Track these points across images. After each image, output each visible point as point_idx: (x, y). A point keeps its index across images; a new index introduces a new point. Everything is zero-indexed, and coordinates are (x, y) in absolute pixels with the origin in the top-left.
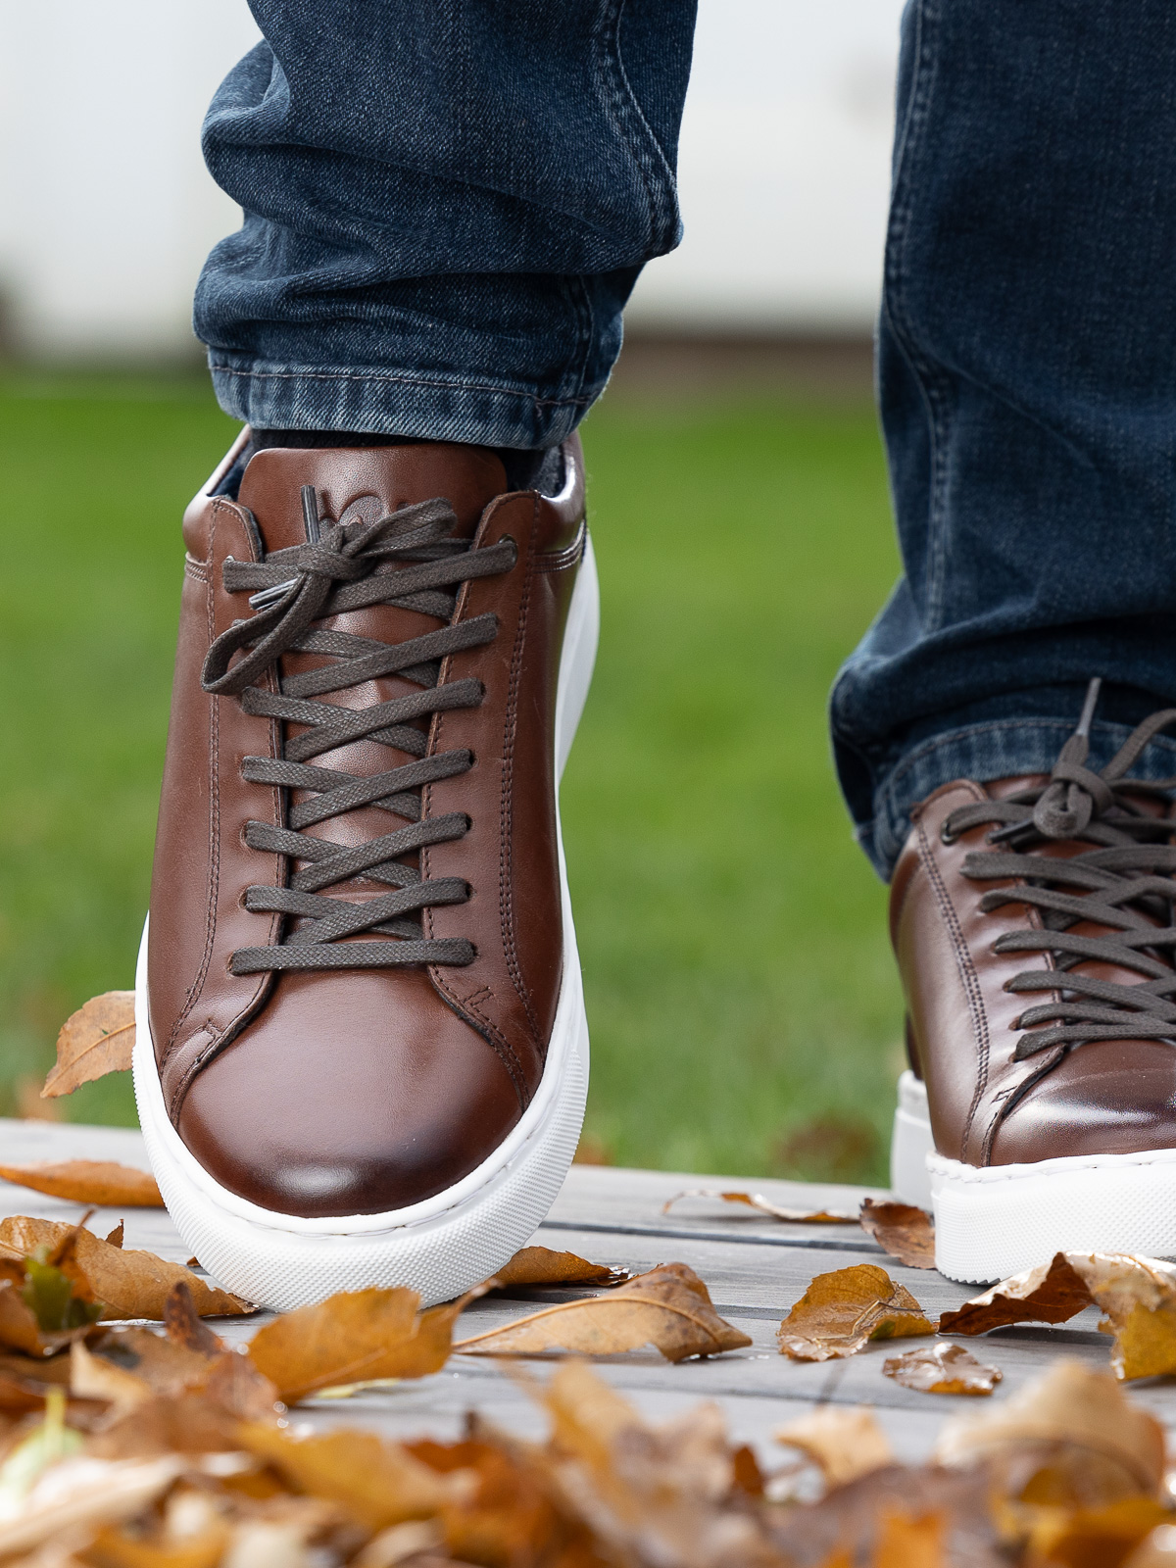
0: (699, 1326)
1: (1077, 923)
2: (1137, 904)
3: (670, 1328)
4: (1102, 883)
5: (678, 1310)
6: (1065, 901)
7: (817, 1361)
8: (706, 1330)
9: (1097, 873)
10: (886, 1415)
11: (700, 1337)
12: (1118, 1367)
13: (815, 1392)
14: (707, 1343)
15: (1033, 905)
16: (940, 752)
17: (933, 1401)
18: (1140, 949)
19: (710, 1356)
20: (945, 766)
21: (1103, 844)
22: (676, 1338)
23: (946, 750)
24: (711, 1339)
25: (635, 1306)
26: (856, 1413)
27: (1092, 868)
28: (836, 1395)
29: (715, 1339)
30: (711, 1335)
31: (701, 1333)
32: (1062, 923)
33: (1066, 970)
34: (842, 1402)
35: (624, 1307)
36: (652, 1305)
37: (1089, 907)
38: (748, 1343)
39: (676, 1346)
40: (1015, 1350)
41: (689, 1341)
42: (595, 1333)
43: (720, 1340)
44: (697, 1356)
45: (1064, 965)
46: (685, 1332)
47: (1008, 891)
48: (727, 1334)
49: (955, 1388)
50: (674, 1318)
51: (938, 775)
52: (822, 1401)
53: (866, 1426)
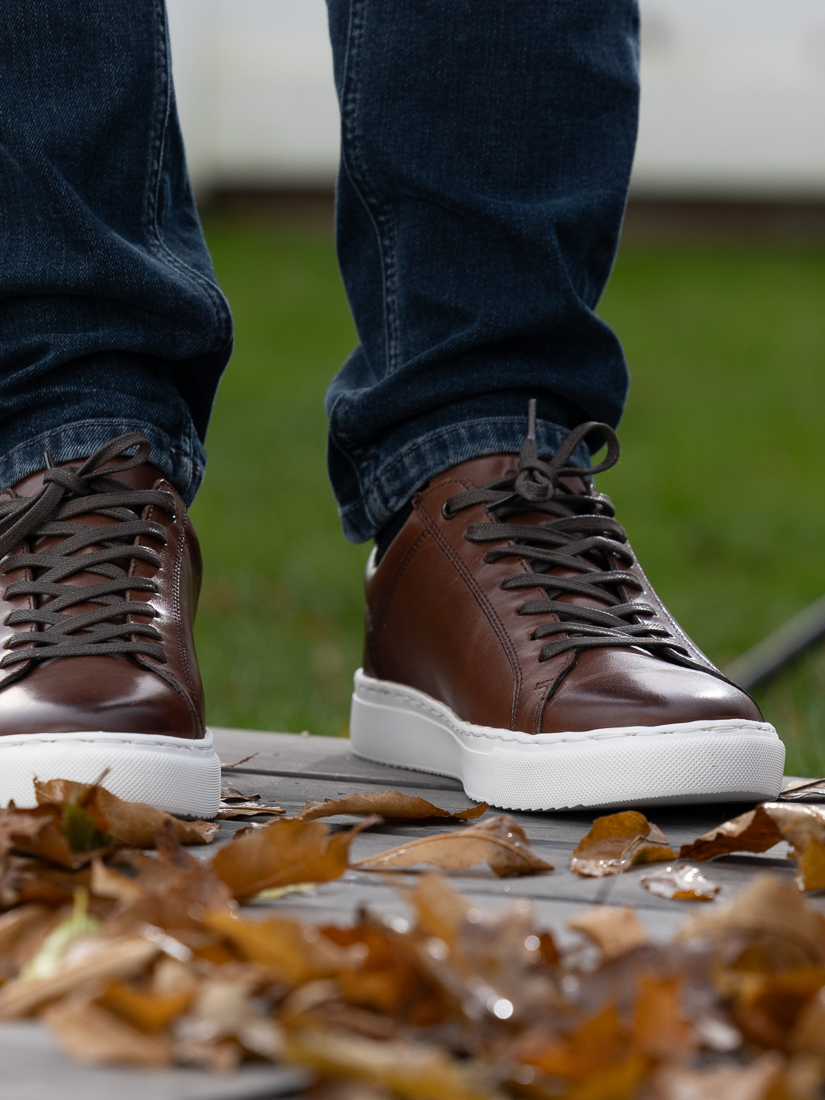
0: (518, 855)
1: (555, 568)
2: (586, 555)
3: (498, 854)
4: (563, 541)
6: (544, 554)
7: (596, 877)
8: (523, 859)
9: (560, 534)
10: (643, 914)
11: (519, 862)
12: (800, 882)
13: (592, 897)
15: (524, 557)
16: (423, 449)
17: (674, 904)
18: (596, 584)
20: (428, 457)
21: (559, 516)
22: (503, 861)
23: (428, 446)
25: (476, 840)
26: (619, 912)
27: (556, 531)
28: (609, 899)
30: (526, 862)
31: (520, 859)
32: (543, 568)
33: (554, 599)
34: (613, 904)
35: (468, 840)
37: (560, 556)
38: (551, 868)
39: (503, 866)
40: (730, 870)
41: (511, 864)
42: (447, 855)
43: (532, 865)
45: (553, 596)
46: (509, 858)
47: (504, 547)
48: (538, 861)
49: (690, 896)
50: (501, 849)
51: (425, 464)
52: (597, 903)
53: (628, 919)
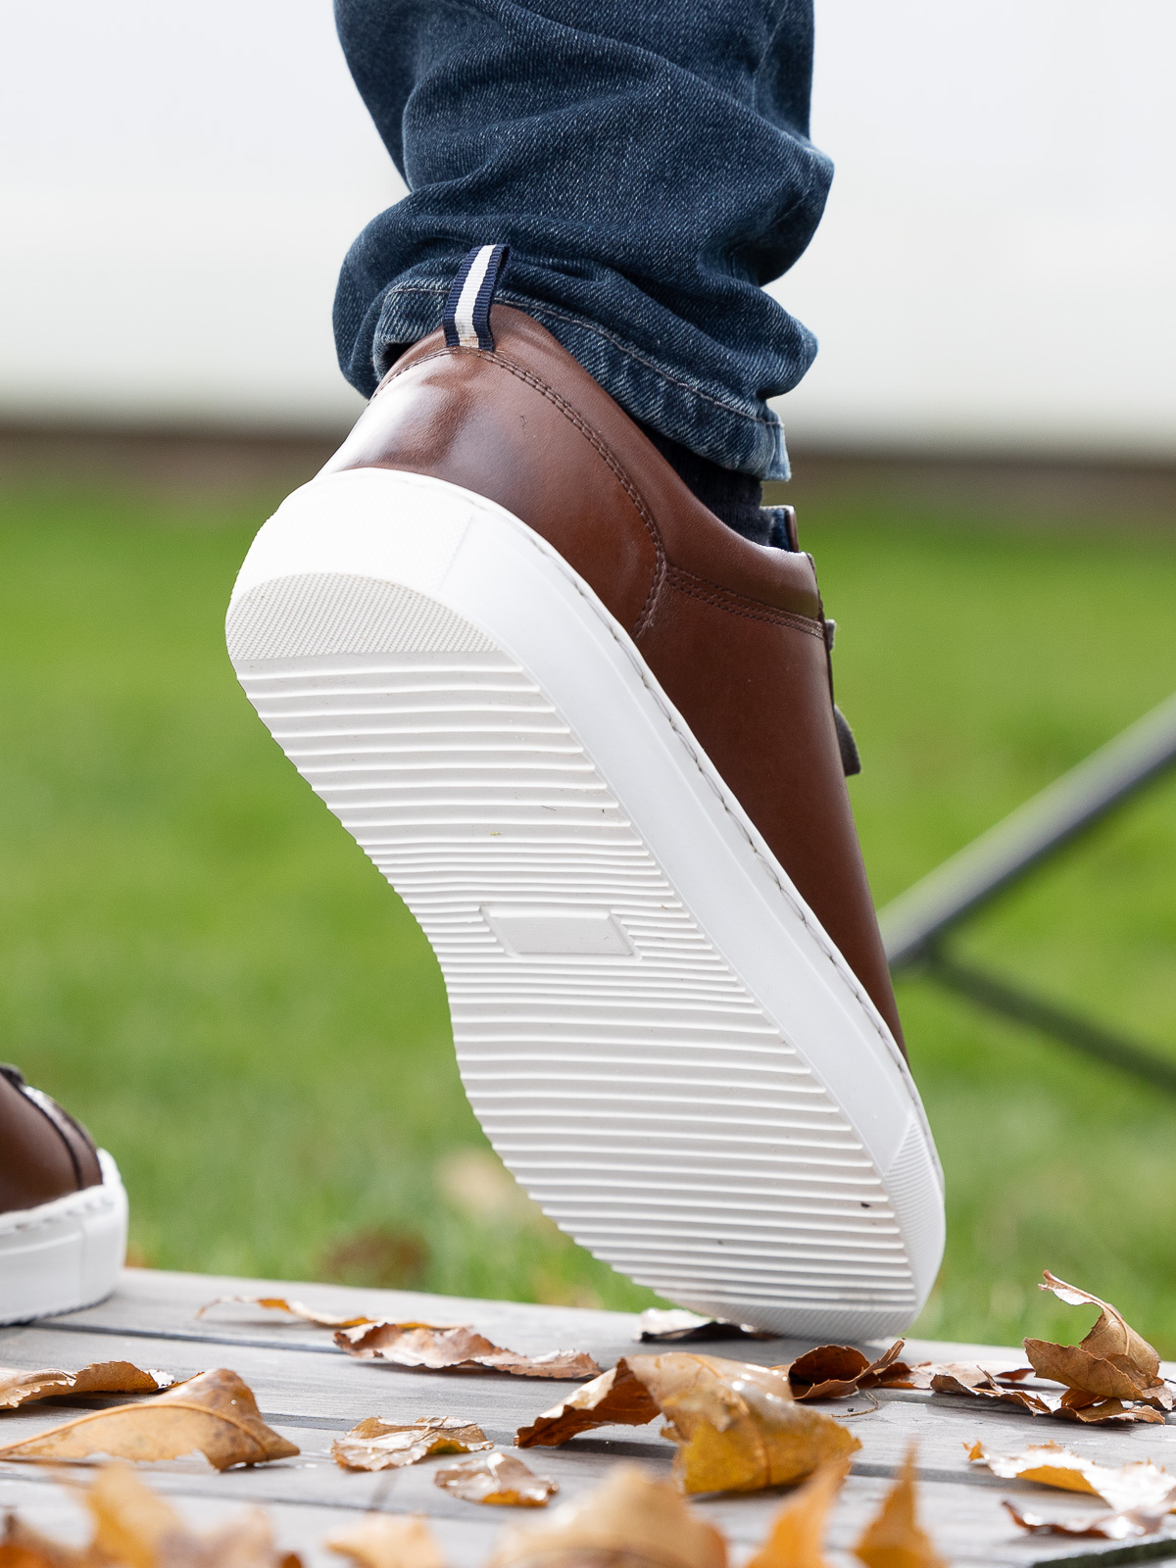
0: (247, 1434)
3: (218, 1435)
5: (226, 1417)
7: (370, 1470)
8: (254, 1439)
10: (440, 1526)
11: (248, 1446)
12: (677, 1479)
13: (365, 1502)
14: (254, 1452)
17: (487, 1512)
19: (257, 1465)
22: (225, 1446)
24: (258, 1448)
25: (181, 1413)
26: (404, 1523)
28: (387, 1505)
29: (263, 1448)
30: (259, 1443)
31: (249, 1441)
34: (393, 1512)
35: (170, 1413)
36: (199, 1412)
38: (296, 1452)
39: (224, 1454)
40: (570, 1462)
41: (237, 1450)
42: (140, 1439)
43: (268, 1449)
44: (243, 1464)
46: (233, 1440)
48: (275, 1443)
49: (510, 1499)
50: (222, 1426)
52: (372, 1510)
53: (418, 1533)
